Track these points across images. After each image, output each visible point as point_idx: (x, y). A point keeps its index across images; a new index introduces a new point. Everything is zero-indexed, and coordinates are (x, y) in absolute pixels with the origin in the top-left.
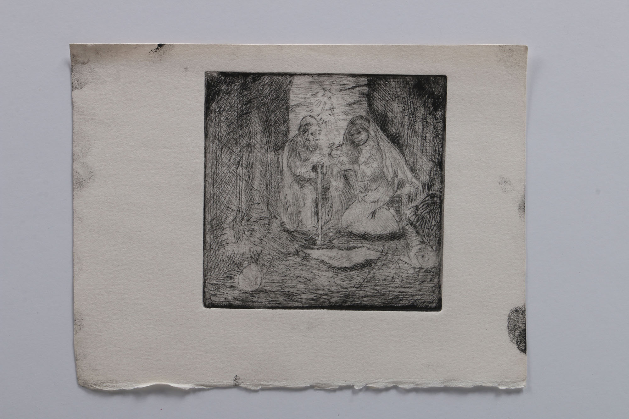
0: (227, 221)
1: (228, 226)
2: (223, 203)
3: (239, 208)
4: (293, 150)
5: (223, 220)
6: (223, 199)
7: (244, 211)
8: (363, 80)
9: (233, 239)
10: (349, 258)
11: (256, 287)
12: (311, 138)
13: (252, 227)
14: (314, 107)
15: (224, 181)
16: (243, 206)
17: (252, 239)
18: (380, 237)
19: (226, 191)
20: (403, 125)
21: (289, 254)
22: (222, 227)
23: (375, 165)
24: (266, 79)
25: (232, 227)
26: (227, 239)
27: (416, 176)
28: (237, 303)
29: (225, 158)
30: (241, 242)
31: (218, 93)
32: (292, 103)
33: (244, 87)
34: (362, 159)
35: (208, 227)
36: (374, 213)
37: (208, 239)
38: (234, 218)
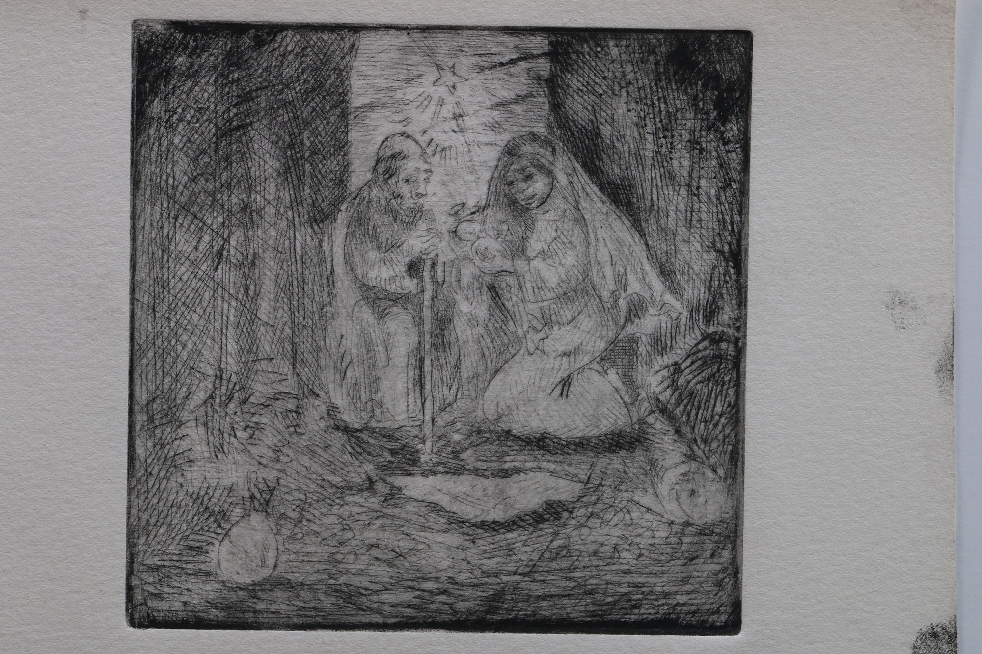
0: (189, 405)
1: (191, 417)
2: (178, 356)
3: (221, 370)
4: (360, 221)
5: (179, 402)
6: (179, 348)
7: (234, 378)
8: (539, 44)
9: (205, 449)
10: (504, 499)
11: (265, 573)
12: (405, 190)
13: (255, 419)
14: (412, 112)
15: (183, 300)
16: (232, 364)
17: (254, 450)
18: (581, 445)
19: (187, 327)
20: (639, 157)
21: (349, 487)
22: (176, 420)
23: (570, 259)
24: (290, 40)
25: (202, 420)
26: (190, 450)
27: (674, 289)
28: (215, 614)
29: (183, 242)
30: (225, 458)
31: (166, 75)
32: (357, 101)
33: (234, 59)
34: (535, 245)
35: (141, 418)
36: (566, 383)
37: (140, 451)
38: (208, 395)
